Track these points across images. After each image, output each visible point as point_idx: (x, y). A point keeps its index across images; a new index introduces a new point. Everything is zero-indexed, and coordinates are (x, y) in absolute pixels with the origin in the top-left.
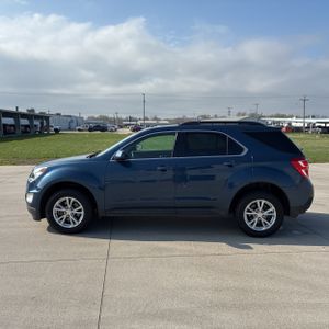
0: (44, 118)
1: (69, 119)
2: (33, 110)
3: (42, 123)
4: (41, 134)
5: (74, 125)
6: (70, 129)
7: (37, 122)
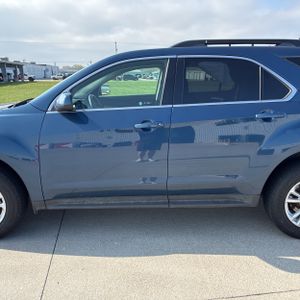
0: (18, 66)
1: (44, 68)
2: (7, 59)
3: (15, 72)
4: (15, 82)
5: (49, 73)
6: (45, 78)
7: (10, 71)
